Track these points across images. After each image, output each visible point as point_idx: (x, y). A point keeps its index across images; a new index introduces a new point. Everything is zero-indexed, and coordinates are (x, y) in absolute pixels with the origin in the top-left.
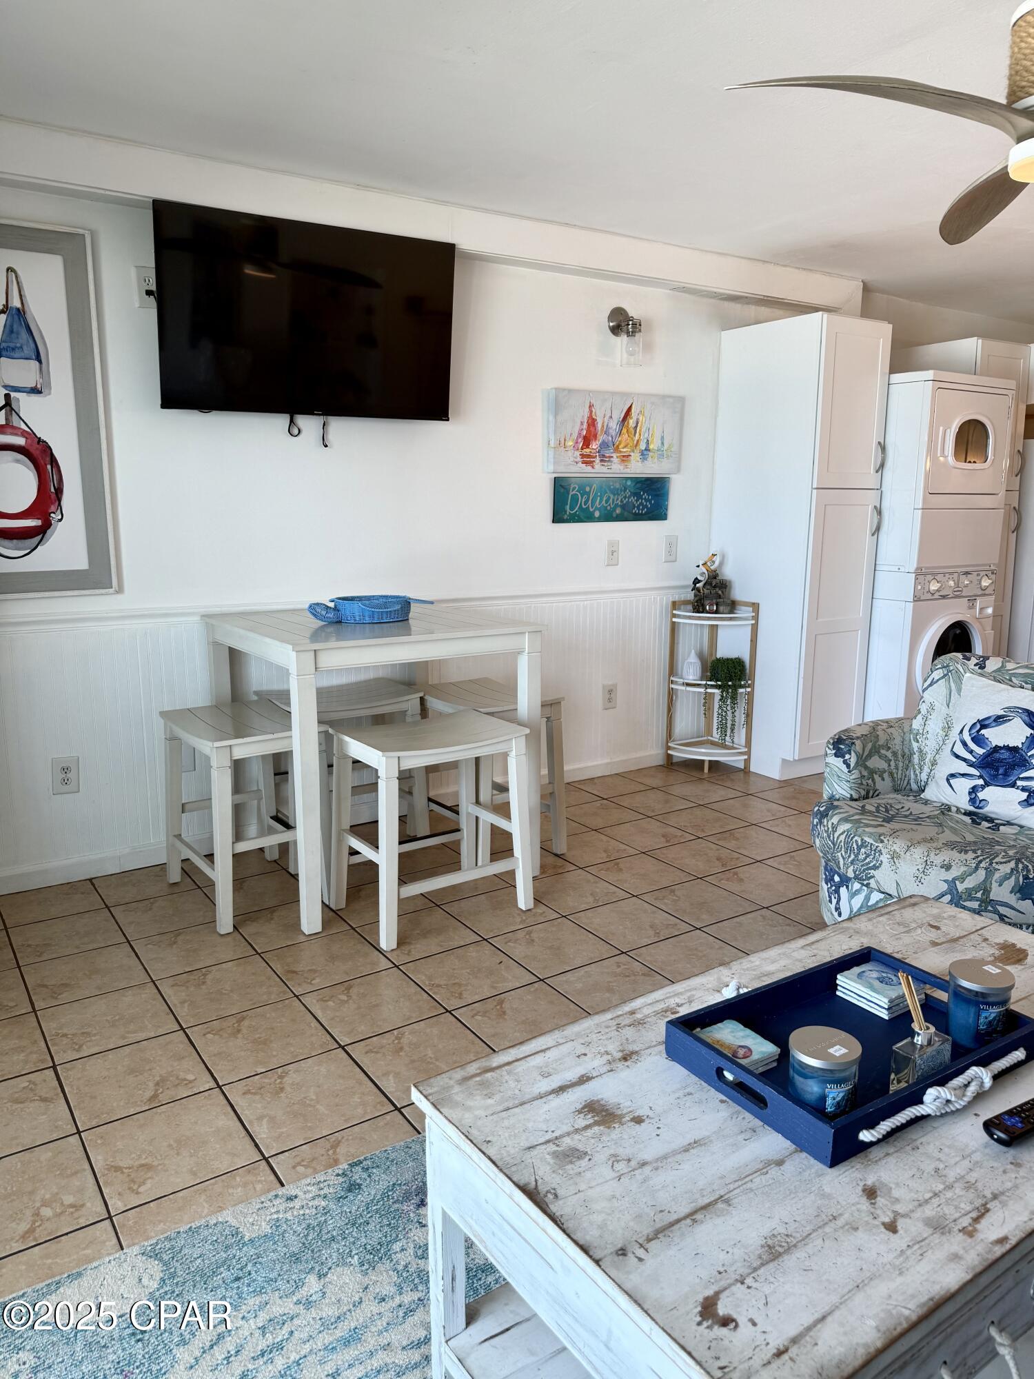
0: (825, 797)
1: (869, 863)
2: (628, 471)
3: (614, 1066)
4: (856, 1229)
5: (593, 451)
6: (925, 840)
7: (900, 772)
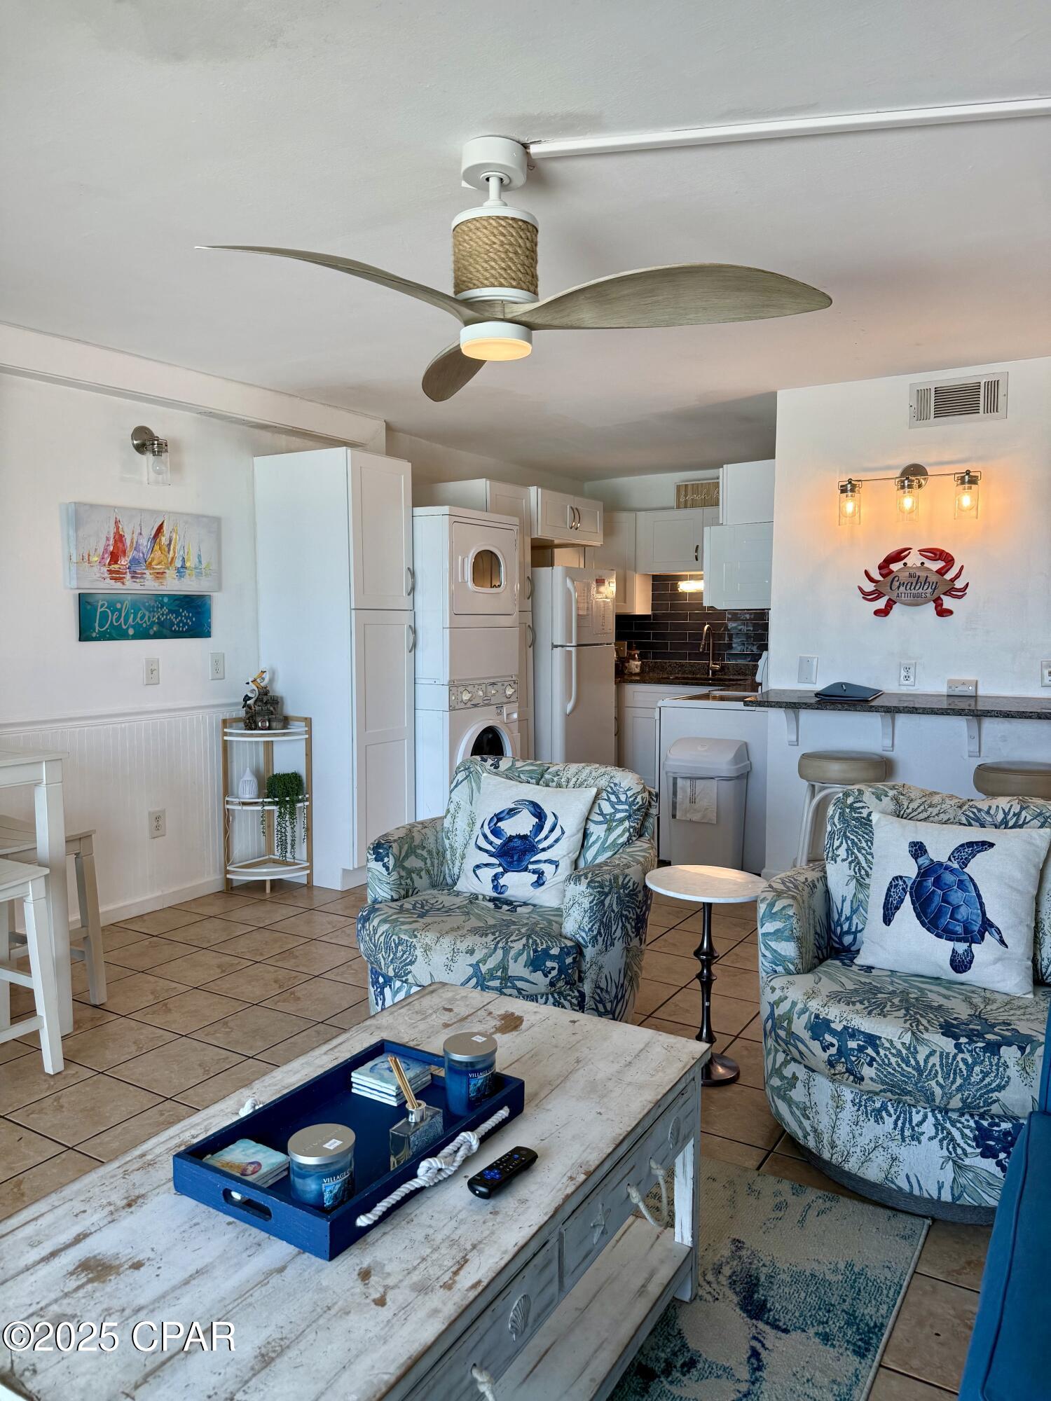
0: (369, 902)
1: (406, 959)
2: (164, 588)
3: (116, 1216)
4: (348, 1313)
5: (122, 567)
6: (453, 930)
7: (436, 869)
